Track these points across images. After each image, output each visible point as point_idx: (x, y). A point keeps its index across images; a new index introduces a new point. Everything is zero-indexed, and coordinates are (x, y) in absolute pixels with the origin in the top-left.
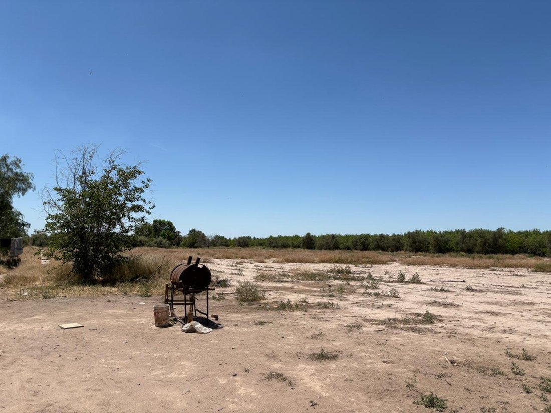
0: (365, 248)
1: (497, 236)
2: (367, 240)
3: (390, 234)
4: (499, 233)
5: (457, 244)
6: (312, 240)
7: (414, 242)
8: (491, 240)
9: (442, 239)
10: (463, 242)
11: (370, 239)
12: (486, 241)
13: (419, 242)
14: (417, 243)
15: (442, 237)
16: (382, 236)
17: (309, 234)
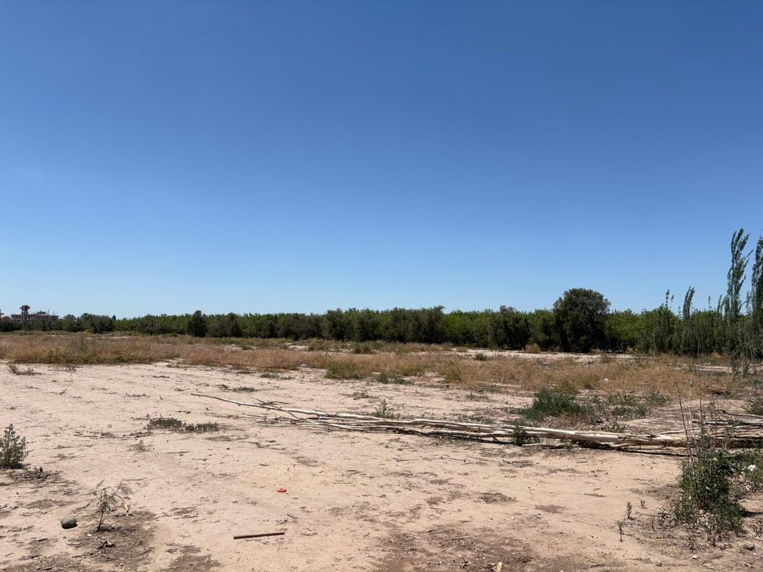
0: (273, 334)
1: (433, 318)
2: (277, 321)
3: (308, 314)
4: (435, 314)
5: (388, 328)
6: (203, 322)
7: (335, 326)
8: (426, 323)
9: (369, 321)
10: (394, 326)
11: (281, 321)
12: (419, 326)
13: (340, 326)
14: (338, 327)
15: (369, 318)
16: (296, 317)
17: (198, 313)
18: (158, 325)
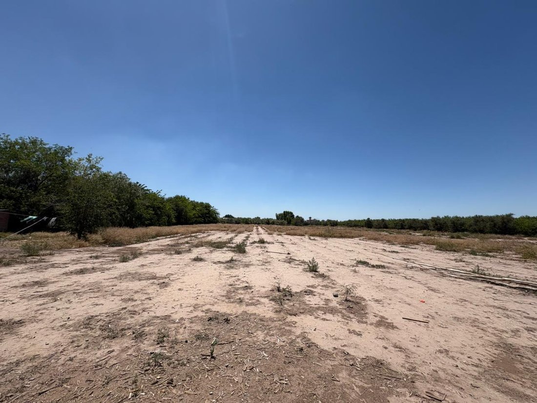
0: (402, 227)
1: (505, 220)
4: (507, 218)
5: (471, 226)
6: (371, 222)
7: (436, 224)
8: (500, 223)
9: (458, 222)
10: (476, 225)
11: (406, 222)
12: (495, 225)
13: (440, 224)
14: (439, 225)
17: (369, 219)
18: (353, 223)
